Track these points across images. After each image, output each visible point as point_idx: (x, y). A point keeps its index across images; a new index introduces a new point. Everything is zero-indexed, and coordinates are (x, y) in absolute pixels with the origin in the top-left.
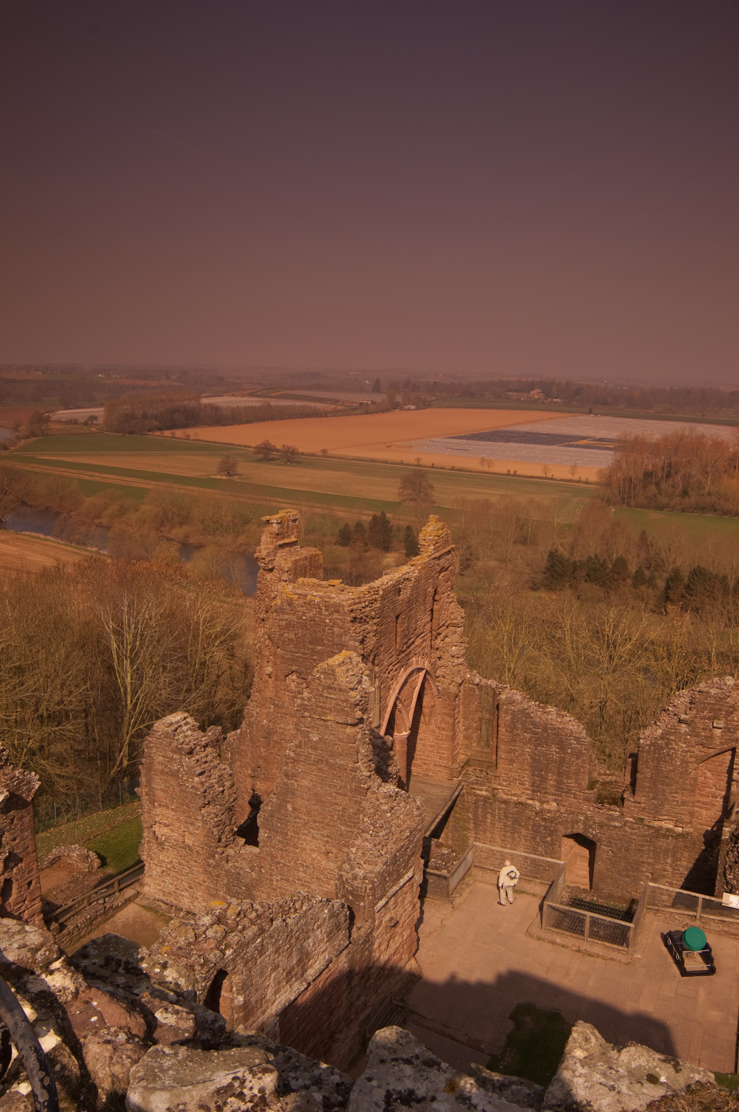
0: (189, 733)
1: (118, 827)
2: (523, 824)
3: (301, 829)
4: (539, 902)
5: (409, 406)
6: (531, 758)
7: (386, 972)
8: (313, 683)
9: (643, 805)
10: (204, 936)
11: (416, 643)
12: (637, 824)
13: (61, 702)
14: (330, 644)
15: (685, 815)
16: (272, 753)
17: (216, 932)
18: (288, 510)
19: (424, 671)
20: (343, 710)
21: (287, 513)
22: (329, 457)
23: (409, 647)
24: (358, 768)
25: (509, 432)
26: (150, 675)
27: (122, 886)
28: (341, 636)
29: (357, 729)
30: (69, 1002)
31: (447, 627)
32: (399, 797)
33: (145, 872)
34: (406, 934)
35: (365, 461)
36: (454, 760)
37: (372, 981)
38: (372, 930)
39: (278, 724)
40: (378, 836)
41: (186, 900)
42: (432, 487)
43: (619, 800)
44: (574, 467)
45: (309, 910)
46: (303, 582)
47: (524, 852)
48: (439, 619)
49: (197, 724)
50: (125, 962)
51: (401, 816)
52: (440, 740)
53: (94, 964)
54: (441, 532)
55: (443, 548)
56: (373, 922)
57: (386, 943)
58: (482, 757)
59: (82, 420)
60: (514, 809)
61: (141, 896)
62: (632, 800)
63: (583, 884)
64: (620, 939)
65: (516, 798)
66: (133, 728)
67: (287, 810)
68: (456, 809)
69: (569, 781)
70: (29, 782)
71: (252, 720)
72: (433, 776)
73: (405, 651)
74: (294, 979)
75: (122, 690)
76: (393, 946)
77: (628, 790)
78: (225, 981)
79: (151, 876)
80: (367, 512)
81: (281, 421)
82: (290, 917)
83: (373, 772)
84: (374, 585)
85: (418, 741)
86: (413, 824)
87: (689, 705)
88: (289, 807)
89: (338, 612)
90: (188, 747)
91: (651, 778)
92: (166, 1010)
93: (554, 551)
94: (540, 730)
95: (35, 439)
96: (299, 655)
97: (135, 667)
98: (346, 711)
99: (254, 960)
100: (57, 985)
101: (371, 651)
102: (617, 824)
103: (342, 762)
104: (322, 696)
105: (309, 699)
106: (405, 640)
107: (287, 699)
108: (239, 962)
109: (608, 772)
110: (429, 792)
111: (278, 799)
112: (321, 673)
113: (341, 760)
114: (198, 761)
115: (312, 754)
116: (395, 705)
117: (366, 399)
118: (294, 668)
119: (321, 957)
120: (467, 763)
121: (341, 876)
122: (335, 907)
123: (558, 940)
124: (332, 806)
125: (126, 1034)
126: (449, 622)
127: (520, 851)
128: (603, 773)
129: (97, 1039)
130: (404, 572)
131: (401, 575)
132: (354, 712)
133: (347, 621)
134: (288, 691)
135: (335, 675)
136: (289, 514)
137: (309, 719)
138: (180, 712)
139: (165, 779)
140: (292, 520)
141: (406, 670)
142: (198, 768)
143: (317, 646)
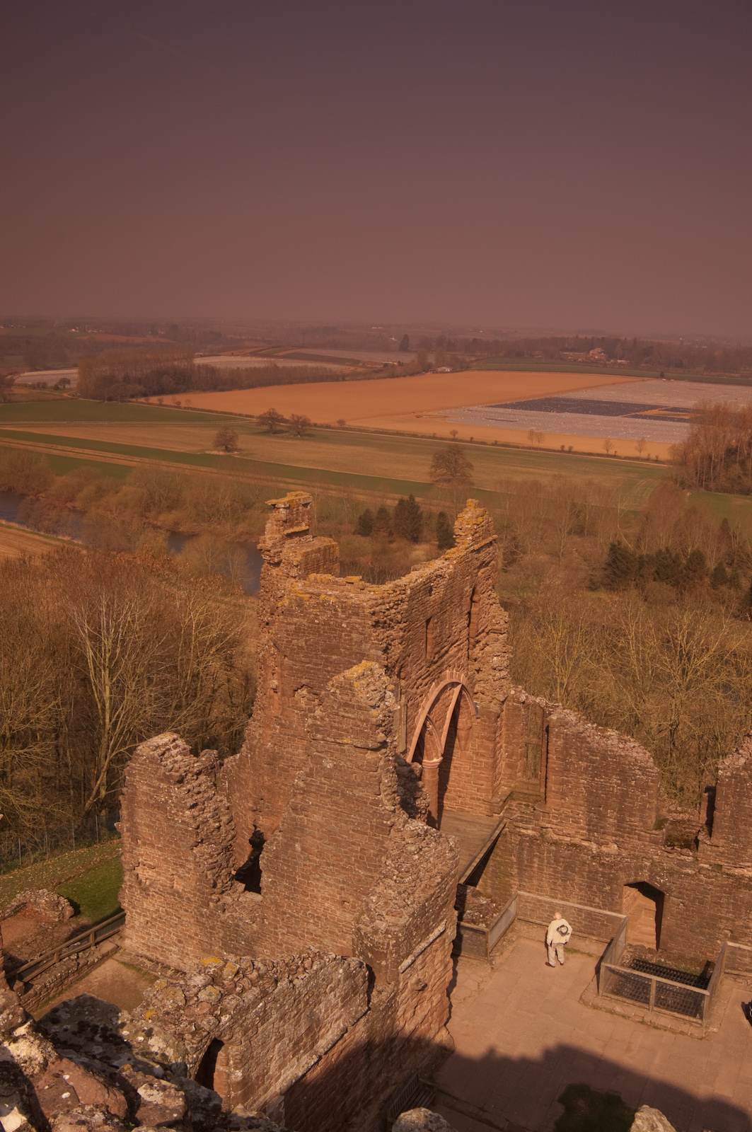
0: (179, 757)
1: (94, 869)
2: (577, 869)
3: (311, 873)
4: (596, 963)
5: (444, 368)
6: (587, 791)
7: (412, 1044)
8: (326, 699)
9: (721, 849)
10: (196, 999)
11: (451, 653)
12: (714, 871)
13: (27, 720)
14: (347, 652)
16: (277, 783)
17: (210, 995)
18: (298, 492)
19: (460, 686)
20: (362, 732)
21: (296, 496)
22: (347, 429)
23: (441, 657)
24: (380, 801)
25: (564, 400)
26: (133, 689)
27: (99, 939)
28: (360, 643)
29: (379, 754)
30: (37, 1074)
31: (488, 633)
32: (429, 836)
33: (126, 922)
34: (435, 1000)
35: (389, 434)
36: (494, 793)
37: (395, 1054)
38: (395, 994)
39: (285, 748)
40: (403, 883)
41: (175, 956)
42: (470, 466)
43: (693, 843)
44: (642, 442)
45: (321, 969)
46: (315, 579)
47: (578, 903)
48: (477, 625)
49: (189, 747)
50: (102, 1029)
51: (431, 859)
52: (477, 768)
53: (66, 1030)
54: (480, 519)
55: (484, 539)
56: (397, 984)
57: (412, 1011)
58: (528, 789)
59: (52, 384)
60: (566, 852)
61: (122, 951)
62: (708, 842)
63: (648, 943)
64: (693, 1009)
65: (568, 839)
66: (112, 752)
67: (295, 851)
68: (496, 850)
69: (633, 819)
71: (254, 743)
72: (469, 812)
73: (437, 662)
74: (302, 1051)
75: (99, 707)
76: (421, 1014)
77: (703, 830)
78: (220, 1052)
79: (133, 927)
80: (391, 495)
81: (289, 386)
82: (297, 978)
83: (398, 806)
84: (401, 583)
85: (452, 770)
86: (445, 868)
88: (298, 847)
89: (357, 614)
90: (178, 774)
91: (732, 816)
92: (151, 1085)
93: (616, 543)
94: (598, 758)
96: (310, 665)
97: (114, 679)
98: (366, 732)
99: (255, 1028)
100: (22, 1055)
101: (397, 662)
102: (690, 872)
103: (361, 794)
104: (337, 714)
105: (322, 718)
106: (437, 649)
107: (295, 718)
108: (237, 1030)
109: (679, 809)
110: (465, 830)
111: (285, 838)
112: (337, 688)
113: (360, 791)
114: (189, 791)
115: (325, 784)
116: (425, 726)
117: (392, 359)
118: (304, 681)
119: (335, 1026)
120: (511, 796)
121: (359, 929)
122: (351, 966)
123: (618, 1009)
124: (349, 846)
125: (104, 1114)
126: (489, 628)
127: (574, 902)
128: (674, 810)
129: (69, 1120)
130: (437, 568)
131: (432, 571)
132: (375, 734)
133: (367, 626)
134: (297, 709)
135: (353, 690)
136: (299, 497)
137: (322, 742)
138: (168, 733)
139: (151, 813)
140: (303, 505)
141: (439, 684)
142: (190, 800)
143: (332, 655)
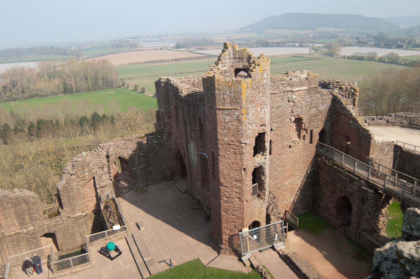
2: (21, 241)
6: (15, 213)
9: (68, 211)
12: (68, 219)
15: (84, 208)
43: (58, 213)
60: (15, 237)
62: (63, 211)
63: (55, 251)
64: (85, 260)
65: (14, 232)
69: (35, 215)
87: (72, 168)
91: (68, 200)
94: (15, 201)
102: (60, 223)
123: (62, 274)
128: (46, 206)
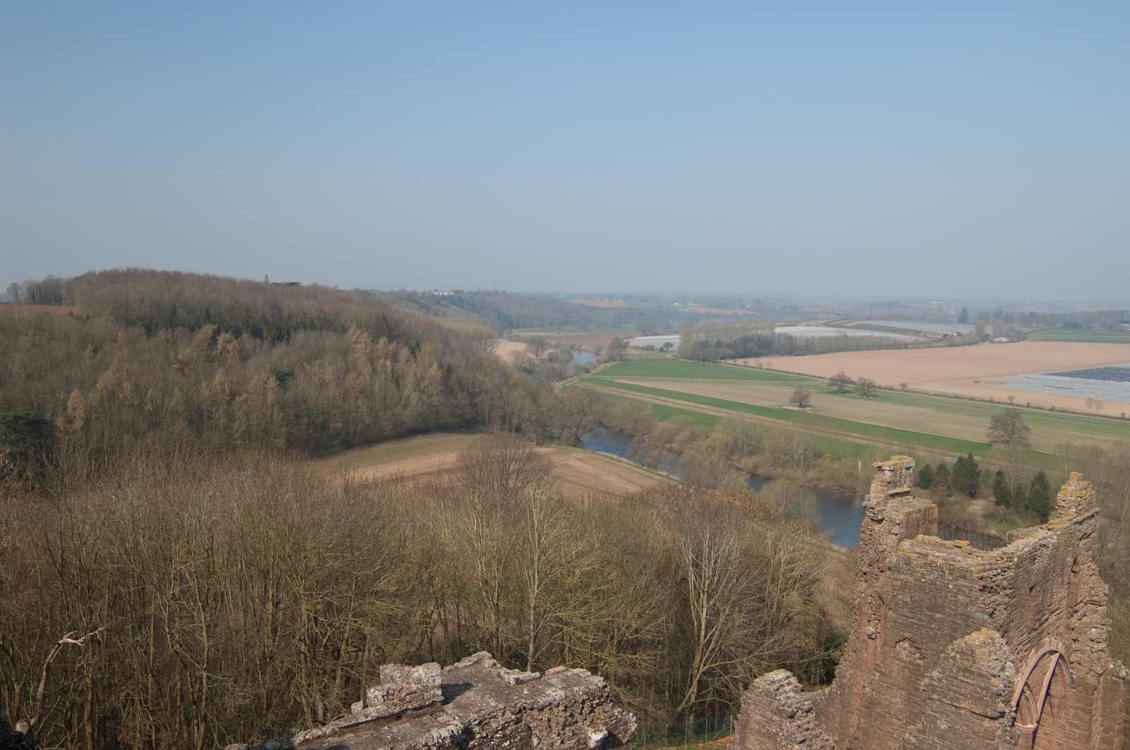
0: (791, 694)
5: (1001, 338)
8: (946, 662)
11: (1050, 621)
13: (636, 631)
14: (952, 612)
16: (873, 726)
18: (902, 456)
19: (1057, 655)
20: (981, 699)
21: (900, 459)
22: (909, 391)
23: (1041, 625)
25: (1123, 369)
26: (726, 613)
28: (967, 605)
29: (997, 723)
31: (1086, 604)
35: (949, 397)
39: (883, 695)
42: (1027, 429)
46: (923, 540)
48: (1077, 595)
49: (800, 686)
52: (1071, 738)
54: (1084, 492)
55: (1086, 511)
59: (658, 347)
66: (705, 665)
70: (626, 723)
71: (845, 681)
73: (1037, 629)
75: (695, 624)
80: (951, 453)
81: (854, 353)
84: (1008, 550)
89: (965, 578)
90: (790, 710)
95: (614, 363)
96: (914, 621)
97: (711, 603)
98: (985, 700)
101: (1001, 626)
104: (956, 678)
105: (940, 680)
106: (1039, 616)
107: (895, 668)
112: (957, 652)
114: (799, 726)
115: (938, 744)
116: (1023, 691)
117: (951, 330)
118: (907, 635)
126: (1088, 599)
130: (1041, 537)
131: (1037, 541)
132: (995, 704)
133: (974, 589)
134: (897, 660)
135: (975, 657)
136: (902, 461)
137: (938, 702)
138: (782, 670)
139: (762, 741)
140: (906, 468)
141: (1038, 651)
142: (799, 735)
143: (936, 613)
